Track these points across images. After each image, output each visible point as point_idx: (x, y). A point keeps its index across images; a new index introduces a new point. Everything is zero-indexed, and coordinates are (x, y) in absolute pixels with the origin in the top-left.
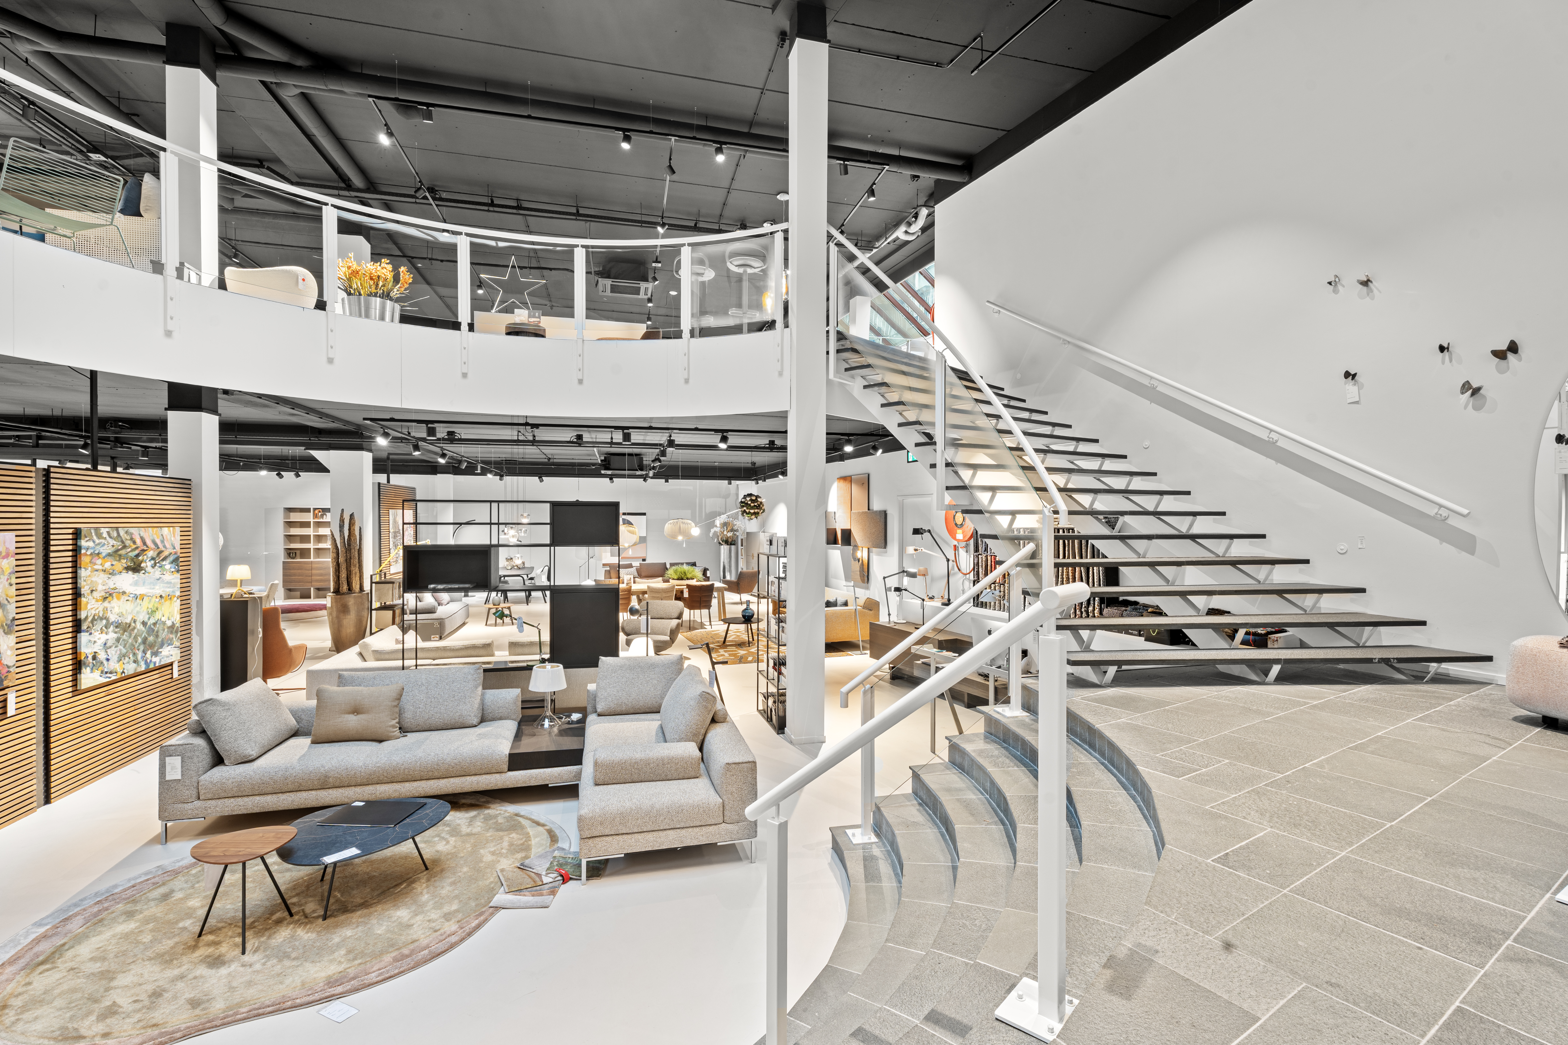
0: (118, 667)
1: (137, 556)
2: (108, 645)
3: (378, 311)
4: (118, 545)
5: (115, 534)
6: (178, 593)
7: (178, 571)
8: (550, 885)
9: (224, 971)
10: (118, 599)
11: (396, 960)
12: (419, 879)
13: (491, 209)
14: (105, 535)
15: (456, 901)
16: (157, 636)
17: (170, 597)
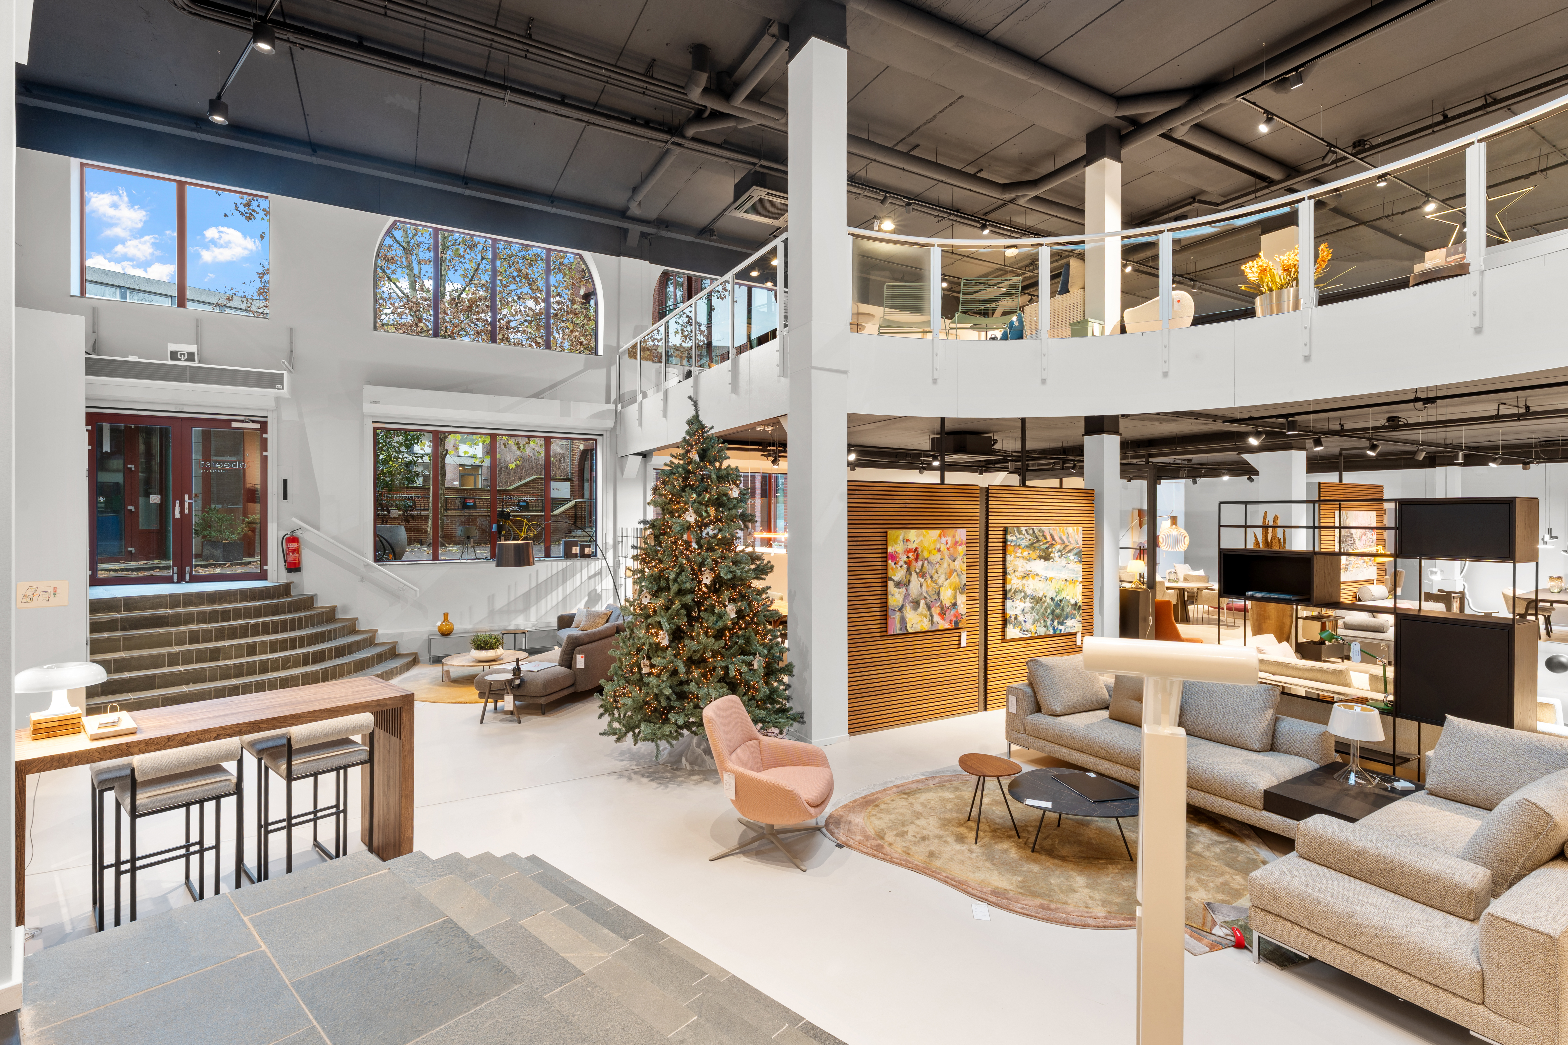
0: (1032, 628)
1: (1048, 548)
2: (1026, 610)
3: (1291, 302)
4: (1033, 539)
5: (1031, 532)
6: (1080, 579)
7: (1080, 562)
8: (1219, 939)
9: (958, 847)
10: (1033, 578)
11: (1041, 906)
12: (1119, 863)
13: (1449, 124)
14: (1024, 532)
15: (1125, 897)
16: (1063, 610)
17: (1074, 582)
